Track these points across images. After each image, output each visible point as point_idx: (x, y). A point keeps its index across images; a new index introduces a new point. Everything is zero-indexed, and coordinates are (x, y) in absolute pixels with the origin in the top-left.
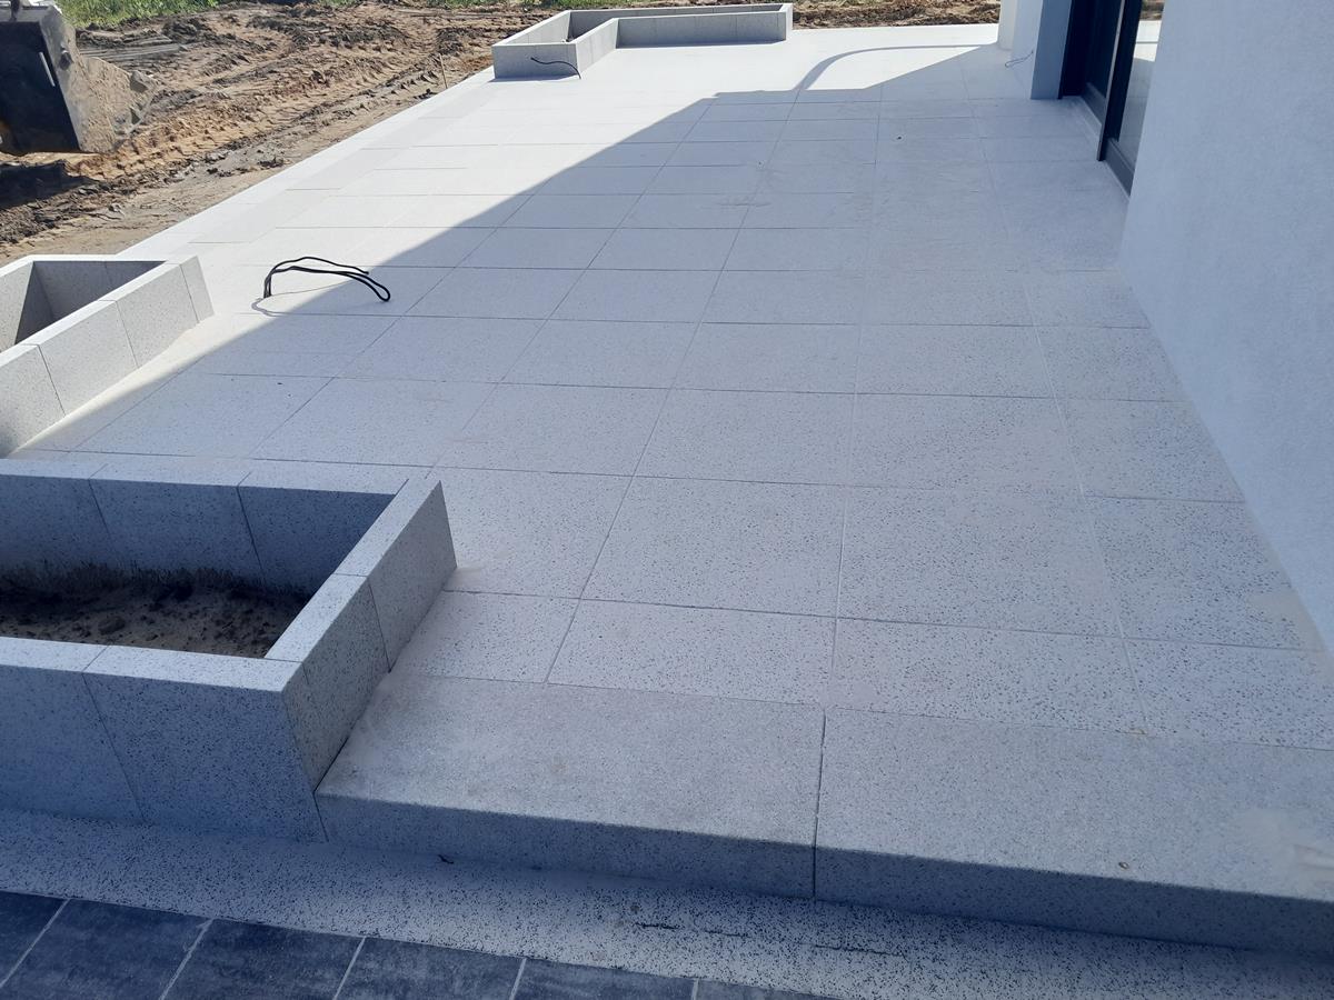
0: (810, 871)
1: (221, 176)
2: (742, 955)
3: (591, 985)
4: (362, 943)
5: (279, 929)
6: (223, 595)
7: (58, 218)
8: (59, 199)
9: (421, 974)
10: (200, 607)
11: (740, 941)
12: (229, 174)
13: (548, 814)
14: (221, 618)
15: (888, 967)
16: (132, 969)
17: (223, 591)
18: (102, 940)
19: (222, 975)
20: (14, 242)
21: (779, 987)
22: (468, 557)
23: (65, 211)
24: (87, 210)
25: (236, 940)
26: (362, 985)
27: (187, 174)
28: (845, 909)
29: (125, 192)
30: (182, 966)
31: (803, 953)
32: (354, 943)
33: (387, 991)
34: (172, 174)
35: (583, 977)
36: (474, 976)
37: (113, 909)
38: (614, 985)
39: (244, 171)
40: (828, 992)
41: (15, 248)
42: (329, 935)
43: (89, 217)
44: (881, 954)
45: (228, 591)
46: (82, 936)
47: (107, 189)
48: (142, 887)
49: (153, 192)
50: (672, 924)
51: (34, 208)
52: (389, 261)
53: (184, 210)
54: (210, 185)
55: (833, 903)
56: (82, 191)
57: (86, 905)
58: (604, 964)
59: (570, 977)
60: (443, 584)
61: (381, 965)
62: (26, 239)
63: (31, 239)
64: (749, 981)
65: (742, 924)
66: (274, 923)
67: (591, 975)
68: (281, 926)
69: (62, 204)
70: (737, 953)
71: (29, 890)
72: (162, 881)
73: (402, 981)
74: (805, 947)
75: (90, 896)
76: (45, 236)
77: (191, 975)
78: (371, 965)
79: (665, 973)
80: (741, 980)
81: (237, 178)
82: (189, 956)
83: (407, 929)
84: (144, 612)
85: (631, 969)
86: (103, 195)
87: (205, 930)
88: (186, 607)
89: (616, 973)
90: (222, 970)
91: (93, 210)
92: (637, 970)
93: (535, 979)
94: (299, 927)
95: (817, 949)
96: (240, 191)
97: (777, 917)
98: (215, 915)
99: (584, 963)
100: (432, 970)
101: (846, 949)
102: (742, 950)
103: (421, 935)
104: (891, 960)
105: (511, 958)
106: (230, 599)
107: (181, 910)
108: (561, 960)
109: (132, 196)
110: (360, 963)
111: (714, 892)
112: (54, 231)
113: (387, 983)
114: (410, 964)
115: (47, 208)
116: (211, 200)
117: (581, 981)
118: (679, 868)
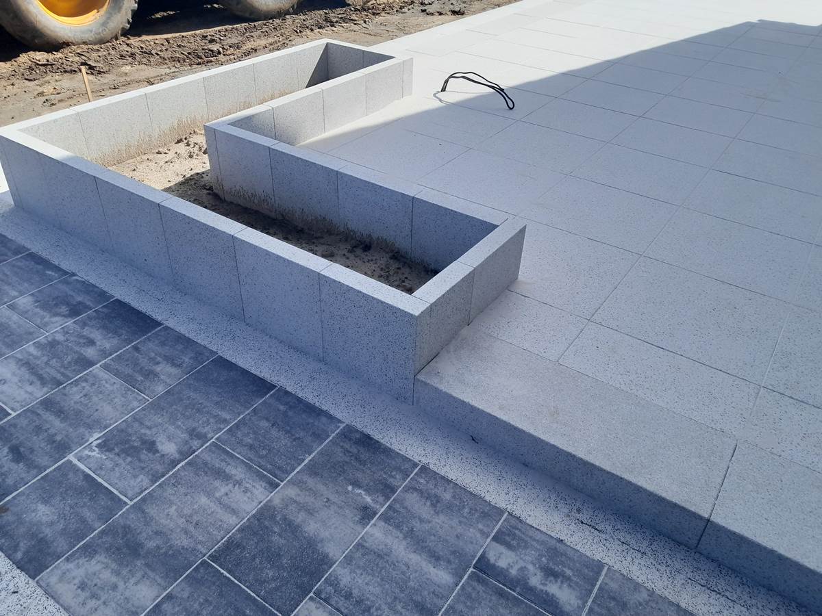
0: (700, 533)
1: (428, 14)
2: (640, 564)
3: (543, 543)
4: (419, 467)
5: (378, 442)
6: (387, 255)
7: (337, 22)
8: (339, 10)
9: (447, 496)
10: (374, 258)
11: (640, 555)
12: (432, 14)
13: (543, 437)
14: (384, 267)
15: (735, 610)
16: (302, 434)
17: (387, 253)
18: (290, 413)
19: (345, 454)
20: (312, 30)
21: (658, 592)
22: (526, 274)
23: (342, 18)
24: (352, 20)
25: (356, 439)
26: (415, 489)
27: (409, 9)
28: (715, 565)
29: (374, 14)
30: (327, 441)
31: (680, 579)
32: (415, 465)
33: (427, 498)
34: (401, 8)
35: (539, 536)
36: (476, 510)
37: (299, 400)
38: (556, 548)
39: (441, 14)
40: (690, 608)
41: (312, 33)
42: (403, 455)
43: (353, 25)
44: (732, 601)
45: (391, 254)
46: (282, 408)
47: (365, 10)
48: (315, 394)
49: (388, 17)
50: (600, 528)
51: (326, 13)
52: (518, 86)
53: (404, 30)
54: (420, 19)
55: (708, 558)
56: (352, 9)
57: (287, 393)
58: (553, 534)
59: (531, 533)
60: (508, 286)
61: (427, 483)
62: (318, 30)
63: (321, 30)
64: (640, 581)
65: (644, 545)
66: (376, 438)
67: (543, 538)
68: (379, 440)
69: (340, 14)
70: (637, 562)
71: (261, 375)
72: (325, 395)
73: (436, 496)
74: (682, 576)
75: (289, 389)
76: (328, 30)
77: (330, 448)
78: (422, 481)
79: (588, 554)
80: (635, 578)
81: (437, 18)
82: (331, 438)
83: (445, 469)
84: (345, 252)
85: (569, 544)
86: (363, 13)
87: (341, 427)
88: (367, 255)
89: (559, 542)
90: (346, 451)
91: (355, 20)
92: (572, 546)
93: (510, 526)
94: (388, 445)
95: (689, 581)
96: (437, 25)
97: (667, 551)
98: (347, 422)
99: (542, 529)
100: (454, 497)
101: (708, 589)
102: (640, 561)
103: (451, 475)
104: (737, 607)
105: (499, 509)
106: (391, 258)
107: (332, 413)
108: (528, 521)
109: (377, 17)
110: (416, 476)
111: (630, 520)
112: (333, 28)
113: (428, 494)
114: (443, 488)
115: (333, 15)
116: (419, 28)
117: (537, 538)
118: (614, 498)
